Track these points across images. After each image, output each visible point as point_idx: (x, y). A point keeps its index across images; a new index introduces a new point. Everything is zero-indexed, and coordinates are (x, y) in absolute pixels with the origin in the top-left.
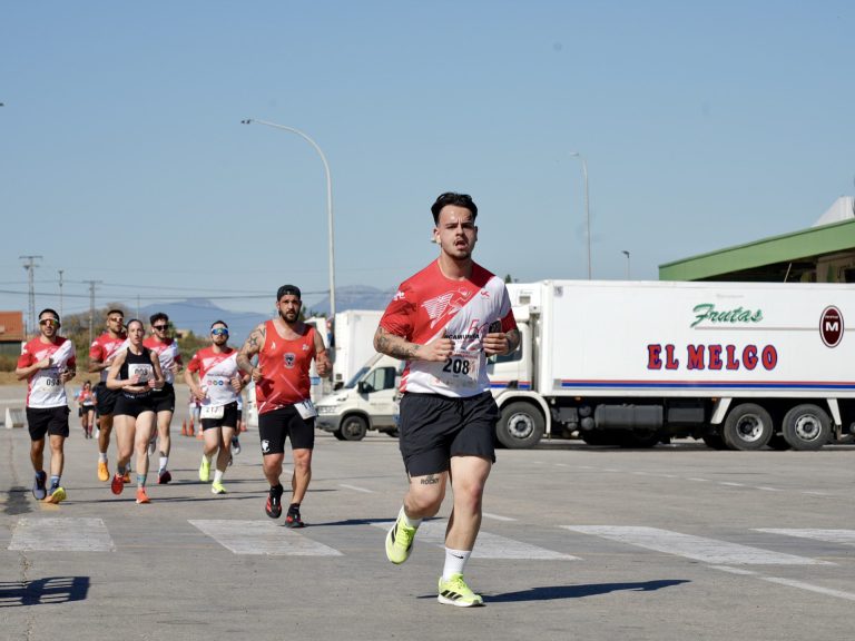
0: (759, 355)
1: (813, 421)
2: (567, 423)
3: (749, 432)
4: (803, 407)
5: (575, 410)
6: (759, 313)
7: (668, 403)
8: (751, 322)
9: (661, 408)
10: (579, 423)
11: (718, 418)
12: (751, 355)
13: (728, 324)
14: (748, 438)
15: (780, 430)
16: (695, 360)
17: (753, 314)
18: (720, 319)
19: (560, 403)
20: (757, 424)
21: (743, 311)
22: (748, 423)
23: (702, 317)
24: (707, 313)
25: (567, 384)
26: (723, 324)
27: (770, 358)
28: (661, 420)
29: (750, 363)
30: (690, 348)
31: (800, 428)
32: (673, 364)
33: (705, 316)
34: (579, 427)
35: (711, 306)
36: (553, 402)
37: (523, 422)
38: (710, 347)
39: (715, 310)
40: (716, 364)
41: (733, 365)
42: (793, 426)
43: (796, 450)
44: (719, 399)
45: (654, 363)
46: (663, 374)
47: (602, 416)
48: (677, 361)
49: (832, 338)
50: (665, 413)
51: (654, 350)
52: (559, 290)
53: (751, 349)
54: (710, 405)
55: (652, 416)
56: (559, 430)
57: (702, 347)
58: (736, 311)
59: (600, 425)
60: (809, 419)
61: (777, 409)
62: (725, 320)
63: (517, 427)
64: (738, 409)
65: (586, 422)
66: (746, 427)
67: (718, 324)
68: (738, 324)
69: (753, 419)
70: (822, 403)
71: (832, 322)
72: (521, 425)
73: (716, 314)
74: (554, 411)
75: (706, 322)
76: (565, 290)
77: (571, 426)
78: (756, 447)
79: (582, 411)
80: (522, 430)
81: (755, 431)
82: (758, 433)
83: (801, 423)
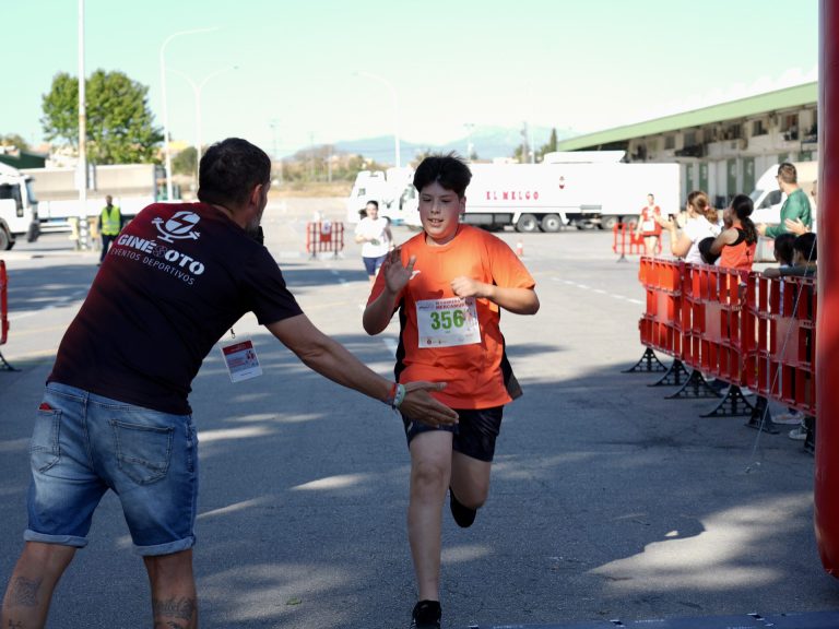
1: (554, 222)
3: (528, 226)
4: (550, 216)
7: (493, 214)
9: (491, 217)
11: (515, 220)
14: (528, 228)
15: (541, 225)
16: (505, 196)
20: (531, 223)
31: (549, 224)
32: (496, 199)
41: (521, 199)
42: (546, 224)
43: (549, 233)
44: (515, 213)
46: (492, 202)
49: (562, 187)
50: (494, 218)
53: (528, 192)
54: (512, 215)
55: (487, 220)
60: (552, 221)
61: (540, 217)
64: (523, 217)
66: (527, 223)
69: (529, 221)
70: (558, 214)
78: (533, 231)
81: (530, 225)
82: (532, 226)
83: (550, 222)
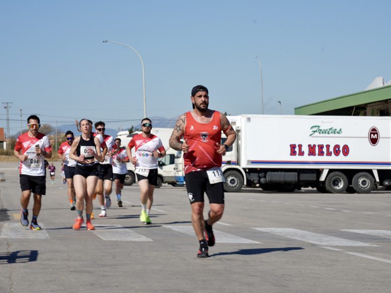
0: (341, 149)
1: (366, 180)
2: (254, 180)
3: (337, 185)
4: (361, 173)
5: (257, 174)
6: (340, 130)
7: (300, 171)
8: (337, 134)
9: (296, 173)
10: (259, 181)
11: (323, 178)
12: (337, 149)
13: (327, 135)
14: (337, 188)
15: (351, 184)
16: (312, 151)
17: (338, 130)
18: (323, 133)
19: (250, 171)
20: (341, 181)
21: (333, 129)
22: (336, 181)
23: (315, 132)
24: (317, 130)
25: (253, 162)
26: (324, 135)
27: (346, 151)
28: (297, 179)
29: (337, 153)
30: (309, 146)
31: (360, 183)
32: (301, 153)
33: (316, 131)
34: (259, 182)
35: (319, 127)
36: (247, 171)
37: (233, 180)
38: (319, 146)
39: (320, 128)
40: (321, 153)
41: (329, 154)
42: (357, 182)
43: (359, 193)
44: (323, 170)
45: (293, 153)
46: (297, 158)
47: (270, 177)
48: (303, 152)
49: (374, 141)
50: (299, 176)
51: (293, 147)
52: (249, 119)
53: (337, 146)
54: (319, 172)
55: (293, 177)
56: (250, 184)
57: (314, 146)
58: (330, 129)
59: (269, 181)
60: (364, 179)
61: (349, 174)
62: (325, 133)
63: (231, 182)
64: (332, 174)
65: (262, 180)
66: (336, 183)
67: (322, 135)
68: (331, 135)
69: (339, 179)
70: (370, 171)
71: (374, 134)
72: (232, 181)
73: (321, 130)
74: (248, 175)
75: (317, 134)
76: (252, 119)
77: (255, 182)
78: (340, 192)
79: (261, 175)
80: (233, 183)
81: (340, 184)
82: (341, 185)
83: (361, 180)
